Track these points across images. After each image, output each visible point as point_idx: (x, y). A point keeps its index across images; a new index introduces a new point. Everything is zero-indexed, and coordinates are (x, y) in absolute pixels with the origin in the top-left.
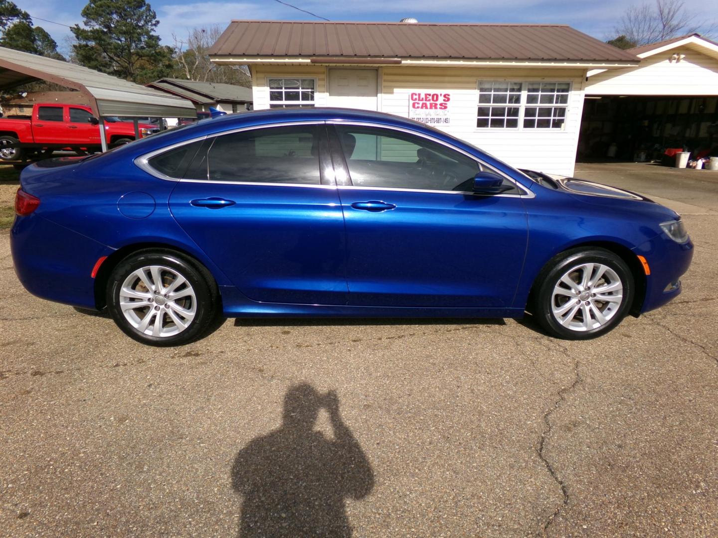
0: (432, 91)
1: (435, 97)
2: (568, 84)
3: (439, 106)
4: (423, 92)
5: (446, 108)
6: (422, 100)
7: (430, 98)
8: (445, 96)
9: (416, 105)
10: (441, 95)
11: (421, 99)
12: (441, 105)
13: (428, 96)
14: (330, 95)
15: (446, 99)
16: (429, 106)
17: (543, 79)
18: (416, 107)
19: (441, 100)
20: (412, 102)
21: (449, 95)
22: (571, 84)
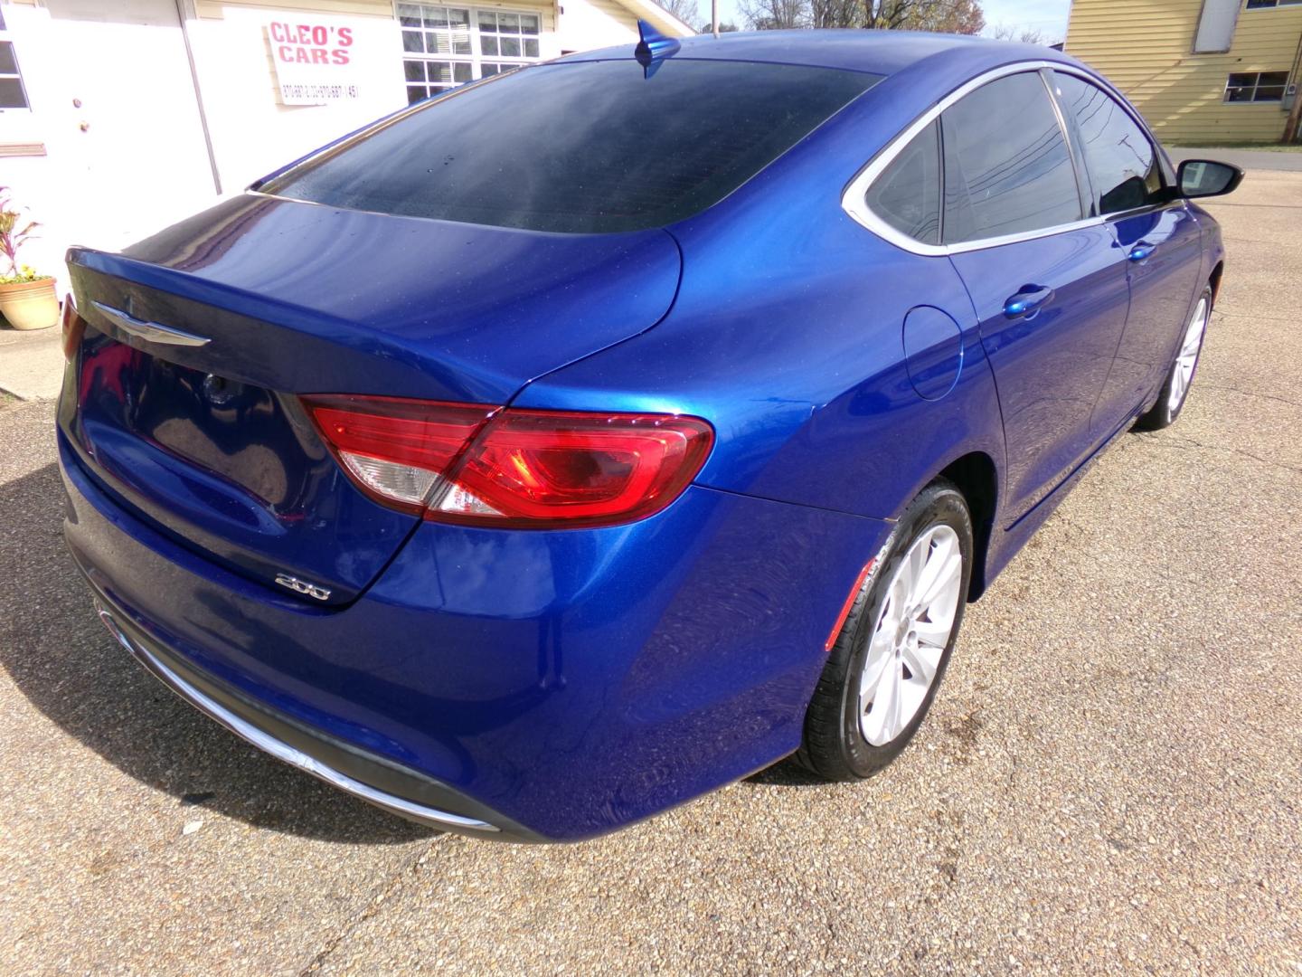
0: (313, 20)
1: (320, 32)
2: (535, 19)
3: (330, 57)
4: (294, 19)
5: (346, 60)
6: (295, 41)
7: (309, 35)
8: (341, 32)
9: (287, 54)
10: (332, 29)
11: (292, 38)
12: (335, 53)
13: (303, 31)
14: (54, 15)
15: (345, 41)
16: (310, 55)
17: (500, 5)
18: (287, 59)
19: (333, 41)
20: (275, 46)
21: (349, 31)
22: (539, 18)
